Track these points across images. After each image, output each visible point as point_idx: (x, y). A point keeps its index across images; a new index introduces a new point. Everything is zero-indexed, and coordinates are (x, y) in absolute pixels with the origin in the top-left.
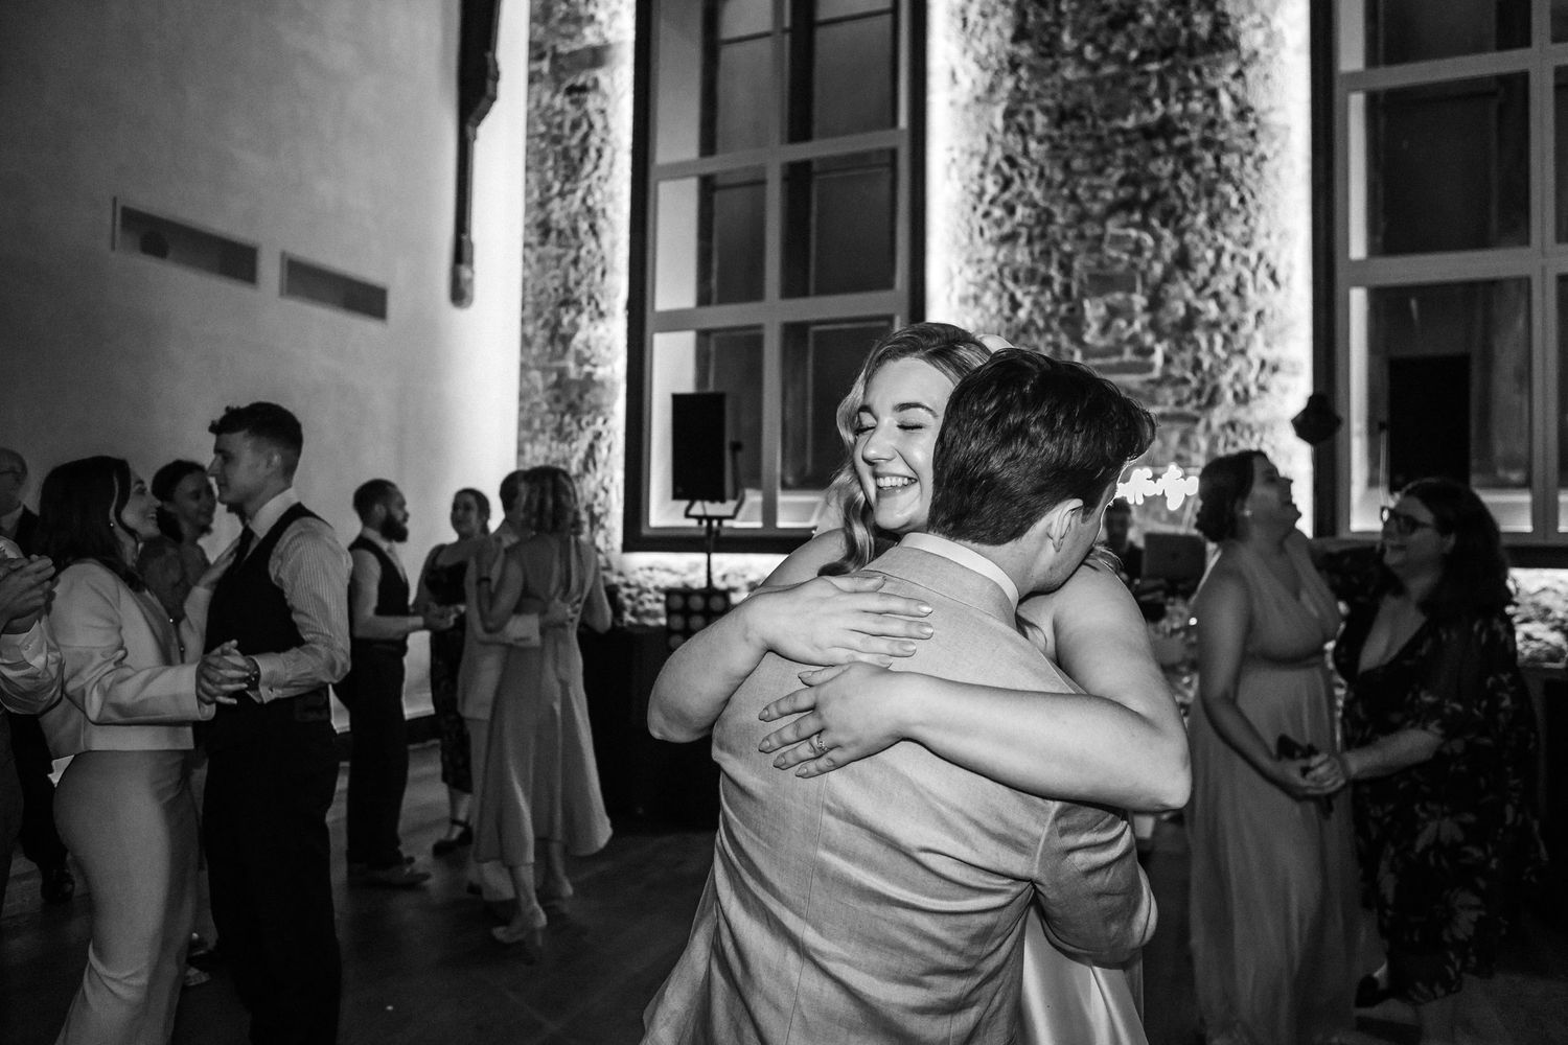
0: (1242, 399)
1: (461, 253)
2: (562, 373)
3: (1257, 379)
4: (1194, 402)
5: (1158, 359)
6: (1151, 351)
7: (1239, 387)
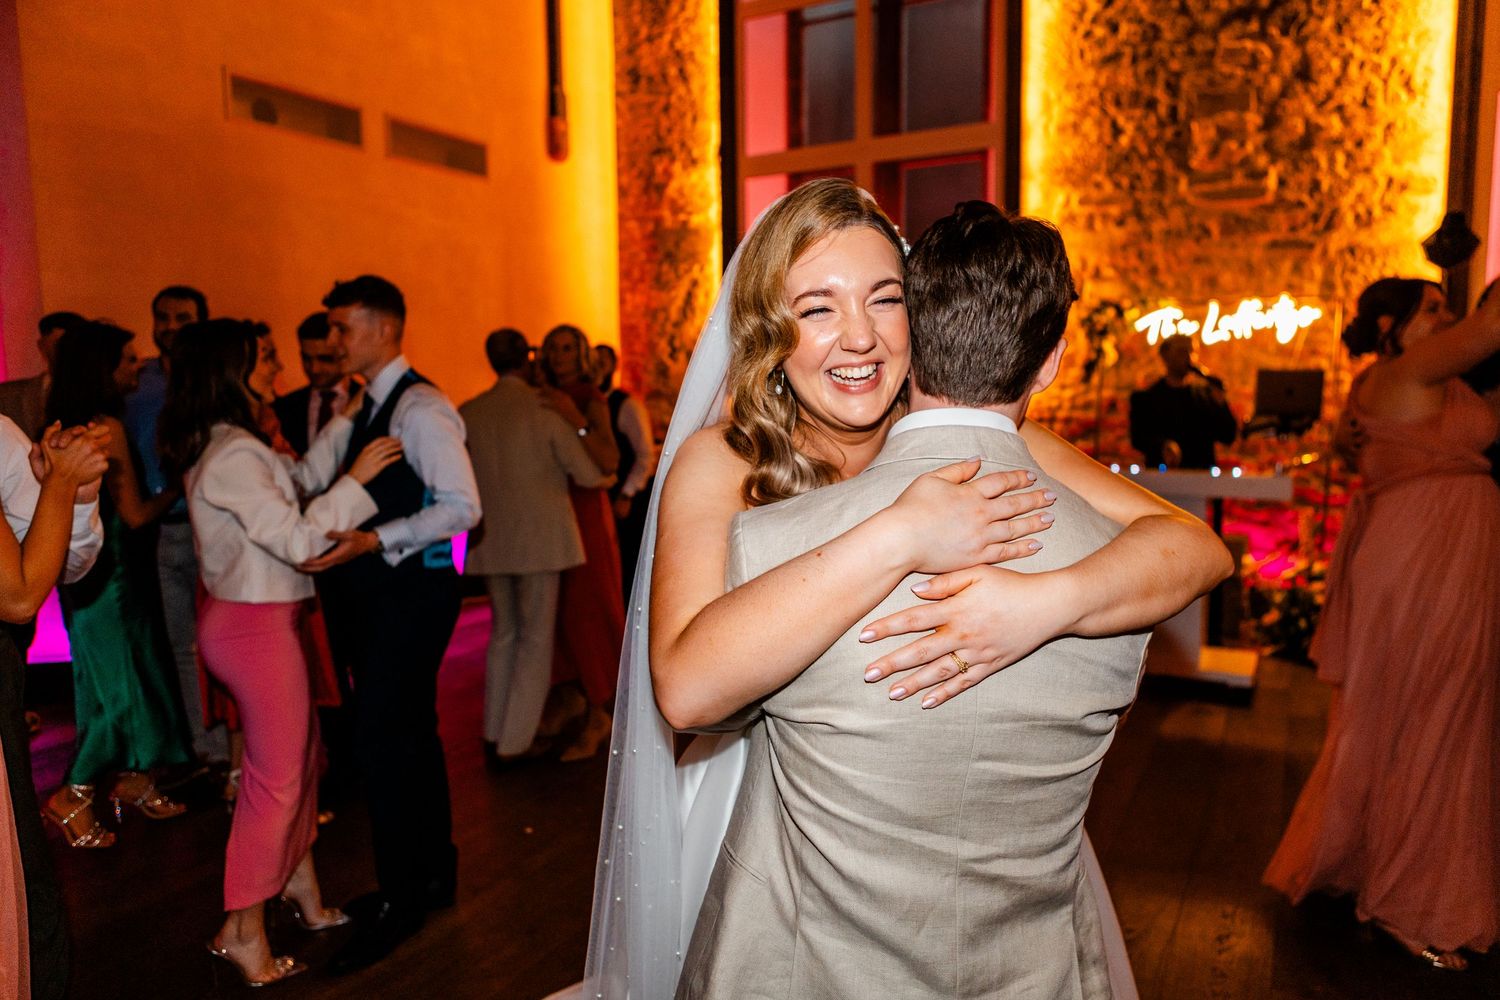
0: (1365, 221)
1: (555, 105)
2: (658, 221)
3: (1382, 199)
4: (1310, 226)
5: (1272, 182)
6: (1264, 174)
7: (1361, 210)
